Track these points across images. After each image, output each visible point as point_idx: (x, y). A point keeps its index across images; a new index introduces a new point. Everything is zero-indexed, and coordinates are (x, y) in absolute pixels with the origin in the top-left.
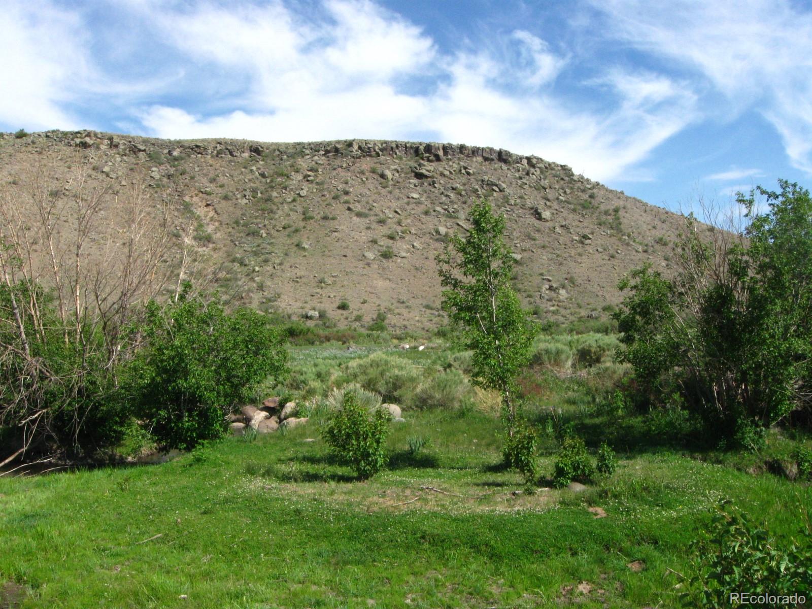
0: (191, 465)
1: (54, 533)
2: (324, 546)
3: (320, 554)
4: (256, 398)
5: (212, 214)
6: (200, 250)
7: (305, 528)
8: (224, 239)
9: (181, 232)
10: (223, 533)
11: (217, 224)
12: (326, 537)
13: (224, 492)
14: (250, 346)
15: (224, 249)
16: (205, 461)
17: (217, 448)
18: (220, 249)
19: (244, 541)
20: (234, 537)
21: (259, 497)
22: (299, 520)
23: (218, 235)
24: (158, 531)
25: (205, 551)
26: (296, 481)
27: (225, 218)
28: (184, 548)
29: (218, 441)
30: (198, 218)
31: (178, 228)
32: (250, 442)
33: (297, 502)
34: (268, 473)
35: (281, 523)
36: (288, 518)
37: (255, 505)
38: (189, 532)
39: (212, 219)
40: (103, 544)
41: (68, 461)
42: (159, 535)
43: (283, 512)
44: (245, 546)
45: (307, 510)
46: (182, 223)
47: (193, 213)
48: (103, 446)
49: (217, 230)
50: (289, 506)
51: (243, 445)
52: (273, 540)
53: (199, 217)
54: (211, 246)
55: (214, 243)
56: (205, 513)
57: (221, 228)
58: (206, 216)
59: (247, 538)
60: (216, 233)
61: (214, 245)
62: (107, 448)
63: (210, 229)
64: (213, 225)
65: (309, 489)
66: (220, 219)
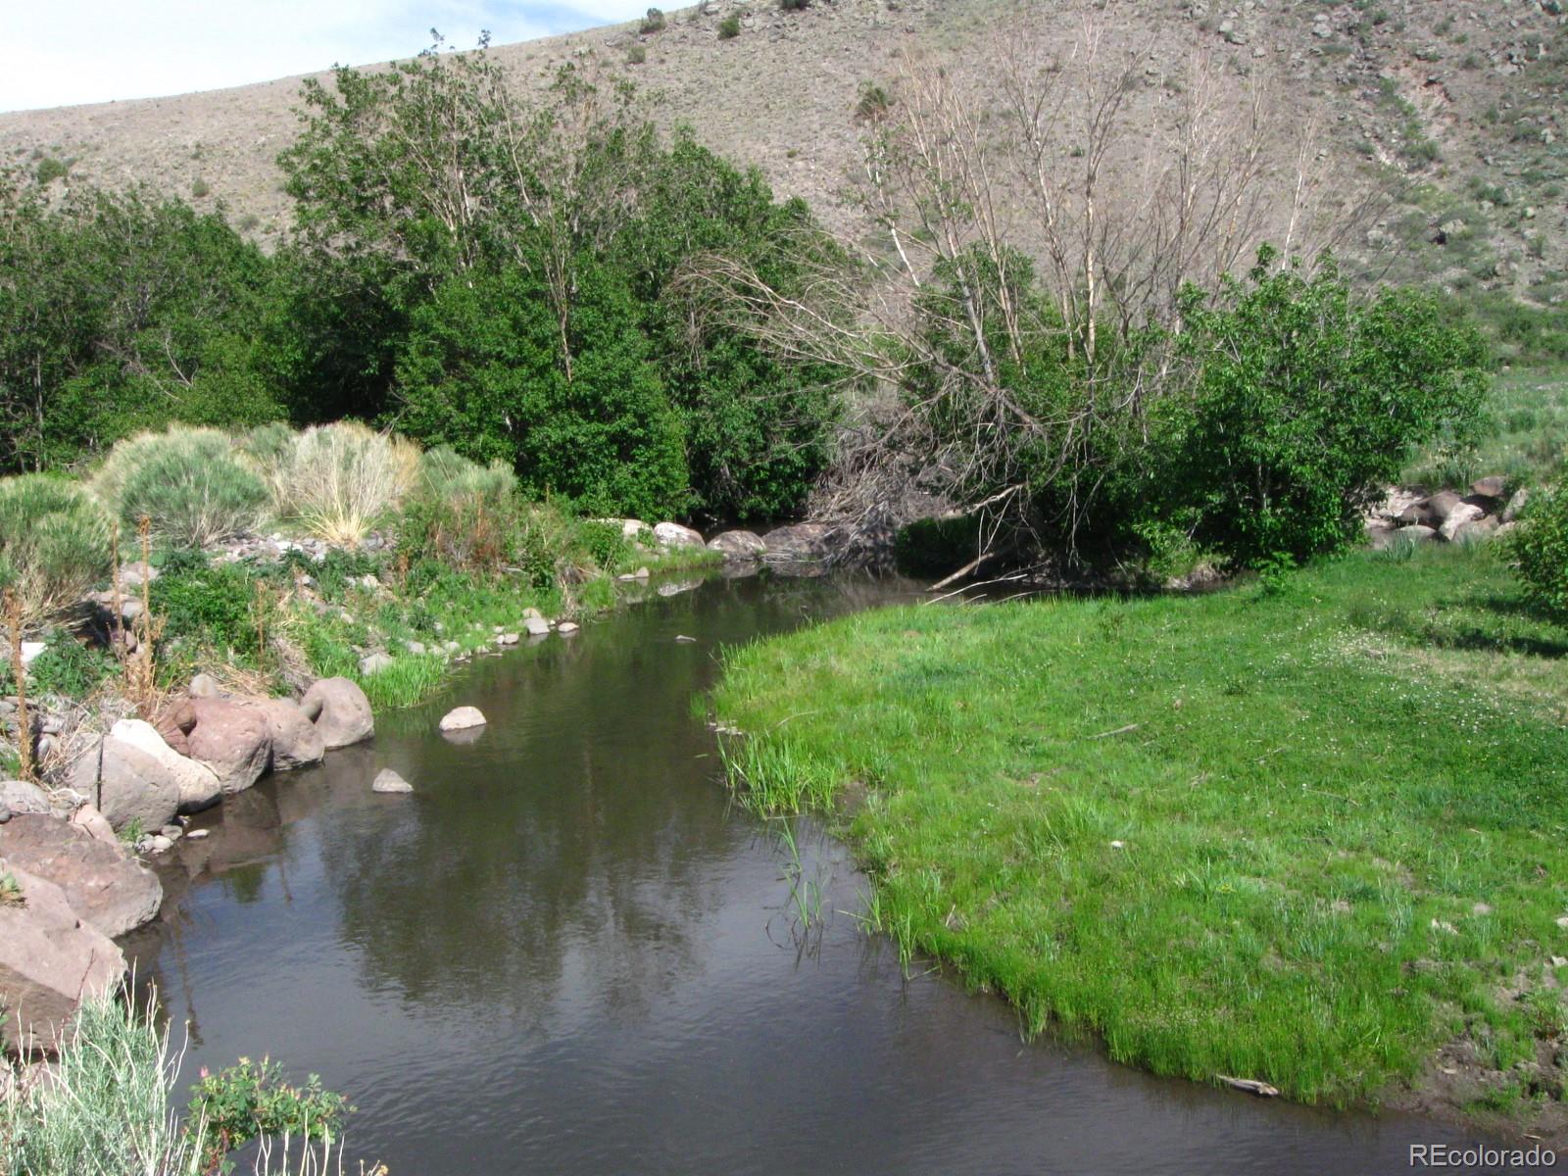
0: (1255, 600)
1: (955, 705)
2: (1441, 781)
3: (1423, 799)
4: (1459, 477)
5: (1438, 100)
6: (1411, 177)
7: (1414, 742)
8: (1462, 152)
9: (1373, 143)
10: (1250, 735)
11: (1448, 121)
12: (1449, 763)
13: (1286, 656)
14: (1401, 366)
15: (1462, 172)
16: (1283, 593)
17: (1328, 570)
18: (1452, 173)
19: (1283, 754)
20: (1265, 743)
21: (1346, 669)
22: (1409, 724)
23: (1451, 143)
24: (1134, 719)
25: (1203, 766)
26: (1440, 644)
27: (1465, 108)
28: (1168, 755)
29: (1332, 557)
30: (1408, 113)
31: (1367, 134)
32: (1399, 562)
33: (1418, 687)
34: (1395, 625)
35: (1369, 728)
36: (1386, 718)
37: (1333, 685)
38: (1187, 726)
39: (1438, 112)
40: (1029, 732)
41: (1062, 581)
42: (1132, 727)
43: (1381, 705)
44: (1281, 765)
45: (1430, 705)
46: (1375, 124)
47: (1400, 103)
48: (1129, 558)
49: (1449, 133)
50: (1396, 694)
51: (1382, 567)
52: (1338, 759)
53: (1411, 108)
54: (1435, 167)
55: (1440, 161)
56: (1230, 693)
57: (1457, 130)
58: (1425, 106)
59: (1289, 748)
60: (1446, 141)
61: (1441, 166)
62: (1136, 561)
63: (1433, 133)
64: (1440, 124)
65: (1454, 664)
66: (1455, 110)
